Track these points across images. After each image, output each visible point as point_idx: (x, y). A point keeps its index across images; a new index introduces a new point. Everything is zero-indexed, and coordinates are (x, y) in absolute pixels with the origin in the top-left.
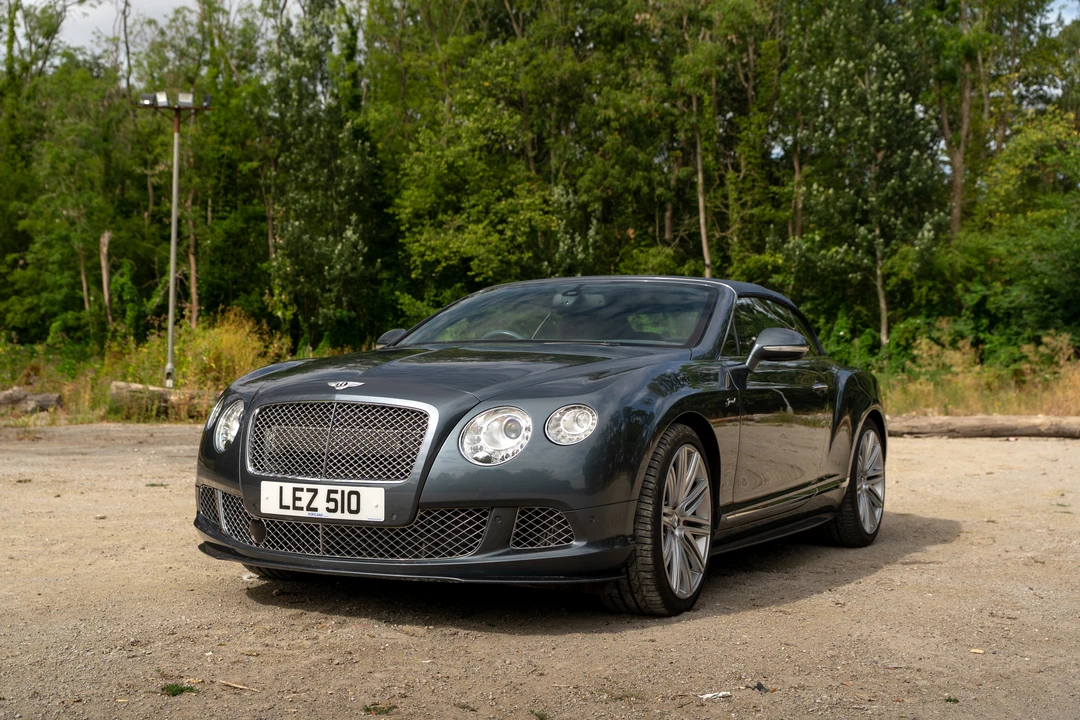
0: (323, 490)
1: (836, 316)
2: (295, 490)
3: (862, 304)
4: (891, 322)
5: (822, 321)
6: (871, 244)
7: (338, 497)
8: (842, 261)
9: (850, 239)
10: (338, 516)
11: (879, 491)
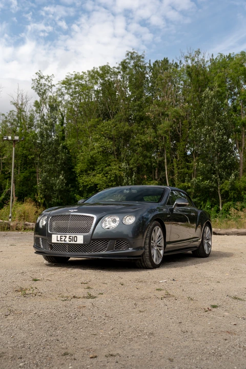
0: (68, 236)
1: (206, 201)
2: (61, 236)
3: (214, 198)
4: (223, 203)
5: (202, 203)
6: (216, 180)
7: (72, 238)
8: (208, 185)
9: (210, 179)
10: (72, 242)
11: (210, 243)
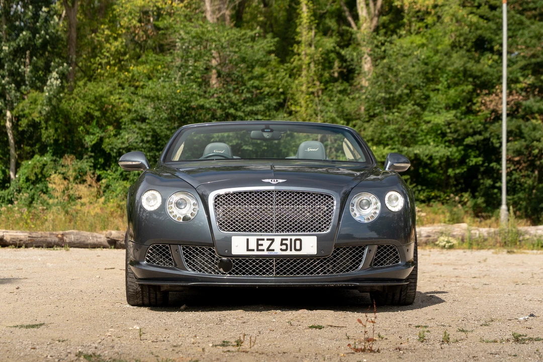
2: (258, 240)
4: (20, 159)
7: (288, 242)
10: (288, 253)
